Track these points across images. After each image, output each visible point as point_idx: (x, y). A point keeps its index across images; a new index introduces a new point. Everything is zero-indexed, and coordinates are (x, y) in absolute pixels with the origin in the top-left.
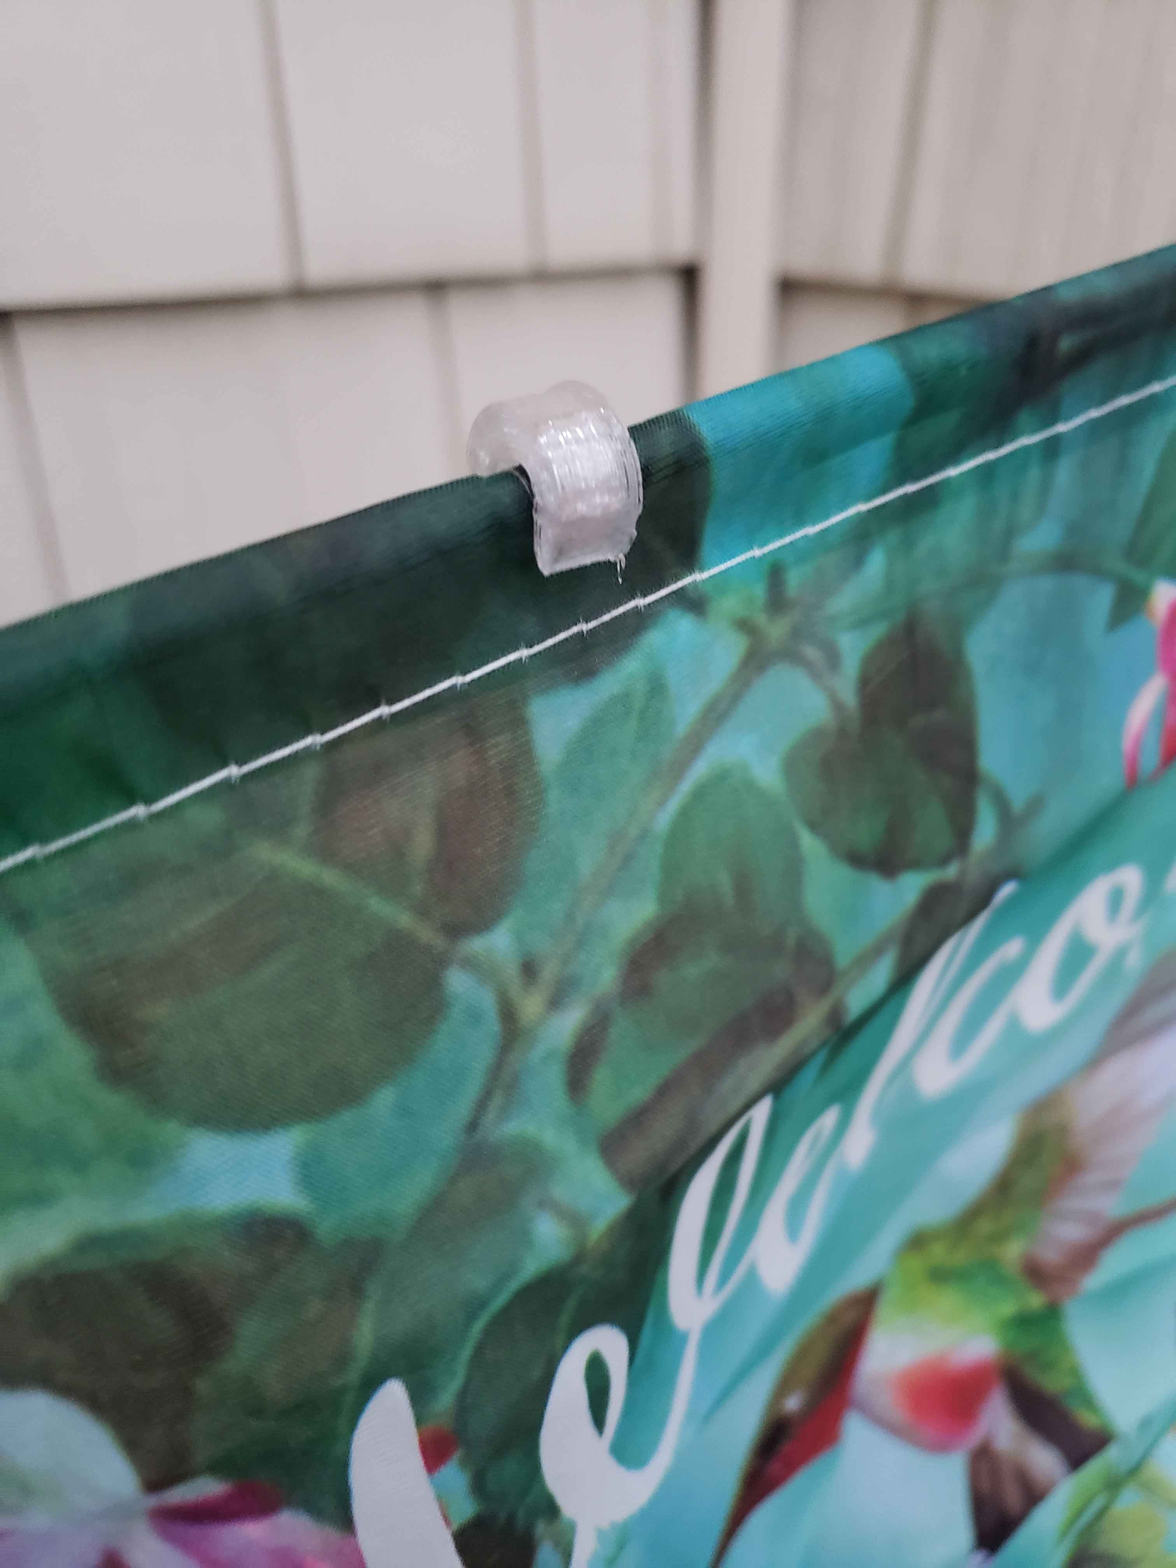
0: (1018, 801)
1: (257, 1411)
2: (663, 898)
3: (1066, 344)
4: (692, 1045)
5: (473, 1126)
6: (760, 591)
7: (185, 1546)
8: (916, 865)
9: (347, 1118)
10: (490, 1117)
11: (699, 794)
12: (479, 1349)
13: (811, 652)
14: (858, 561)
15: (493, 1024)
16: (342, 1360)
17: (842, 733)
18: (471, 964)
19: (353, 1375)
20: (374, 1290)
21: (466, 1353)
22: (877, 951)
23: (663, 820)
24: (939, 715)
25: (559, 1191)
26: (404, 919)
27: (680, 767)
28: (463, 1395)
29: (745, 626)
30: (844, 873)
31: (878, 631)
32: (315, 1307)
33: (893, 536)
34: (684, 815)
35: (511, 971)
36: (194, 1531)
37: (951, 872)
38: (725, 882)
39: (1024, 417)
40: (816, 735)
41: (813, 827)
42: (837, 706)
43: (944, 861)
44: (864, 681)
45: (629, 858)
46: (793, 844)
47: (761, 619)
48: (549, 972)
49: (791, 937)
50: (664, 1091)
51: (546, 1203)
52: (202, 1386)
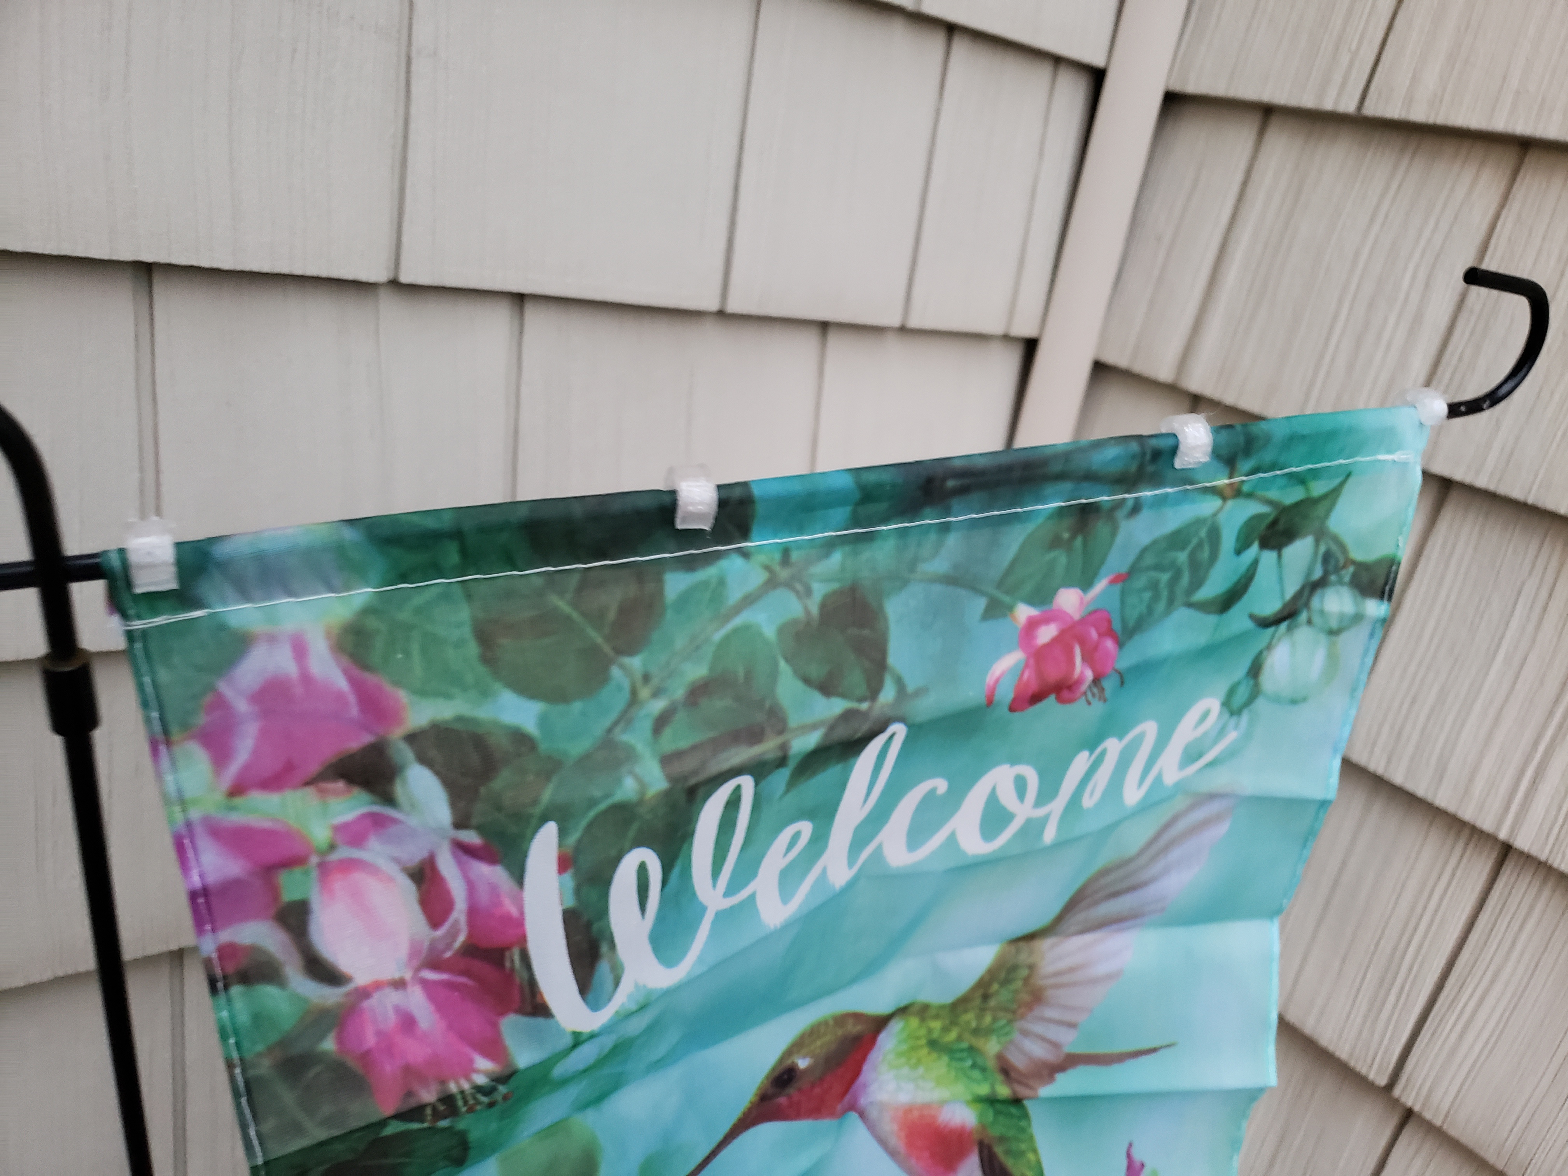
0: (910, 688)
1: (499, 808)
2: (712, 669)
3: (951, 483)
4: (711, 734)
5: (610, 730)
6: (777, 556)
7: (460, 863)
8: (844, 696)
9: (561, 708)
10: (617, 730)
11: (736, 631)
12: (590, 826)
13: (799, 587)
14: (827, 555)
15: (626, 695)
16: (535, 802)
17: (808, 624)
18: (622, 667)
19: (537, 811)
20: (555, 780)
21: (584, 823)
22: (814, 727)
23: (718, 636)
24: (866, 632)
25: (638, 769)
26: (599, 640)
27: (727, 618)
28: (579, 841)
29: (767, 568)
30: (799, 685)
31: (835, 586)
32: (531, 778)
33: (847, 548)
34: (727, 638)
35: (638, 676)
36: (465, 858)
37: (864, 706)
38: (741, 672)
39: (927, 510)
40: (795, 622)
41: (787, 660)
42: (807, 612)
43: (861, 700)
44: (823, 606)
45: (698, 648)
46: (776, 665)
47: (777, 568)
48: (655, 681)
49: (768, 704)
50: (694, 748)
51: (631, 772)
52: (483, 790)
